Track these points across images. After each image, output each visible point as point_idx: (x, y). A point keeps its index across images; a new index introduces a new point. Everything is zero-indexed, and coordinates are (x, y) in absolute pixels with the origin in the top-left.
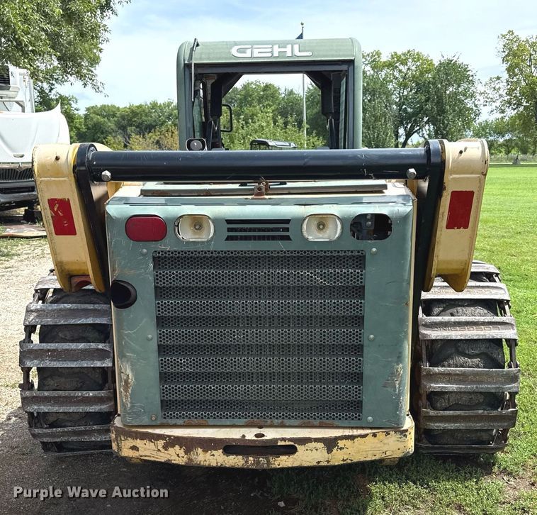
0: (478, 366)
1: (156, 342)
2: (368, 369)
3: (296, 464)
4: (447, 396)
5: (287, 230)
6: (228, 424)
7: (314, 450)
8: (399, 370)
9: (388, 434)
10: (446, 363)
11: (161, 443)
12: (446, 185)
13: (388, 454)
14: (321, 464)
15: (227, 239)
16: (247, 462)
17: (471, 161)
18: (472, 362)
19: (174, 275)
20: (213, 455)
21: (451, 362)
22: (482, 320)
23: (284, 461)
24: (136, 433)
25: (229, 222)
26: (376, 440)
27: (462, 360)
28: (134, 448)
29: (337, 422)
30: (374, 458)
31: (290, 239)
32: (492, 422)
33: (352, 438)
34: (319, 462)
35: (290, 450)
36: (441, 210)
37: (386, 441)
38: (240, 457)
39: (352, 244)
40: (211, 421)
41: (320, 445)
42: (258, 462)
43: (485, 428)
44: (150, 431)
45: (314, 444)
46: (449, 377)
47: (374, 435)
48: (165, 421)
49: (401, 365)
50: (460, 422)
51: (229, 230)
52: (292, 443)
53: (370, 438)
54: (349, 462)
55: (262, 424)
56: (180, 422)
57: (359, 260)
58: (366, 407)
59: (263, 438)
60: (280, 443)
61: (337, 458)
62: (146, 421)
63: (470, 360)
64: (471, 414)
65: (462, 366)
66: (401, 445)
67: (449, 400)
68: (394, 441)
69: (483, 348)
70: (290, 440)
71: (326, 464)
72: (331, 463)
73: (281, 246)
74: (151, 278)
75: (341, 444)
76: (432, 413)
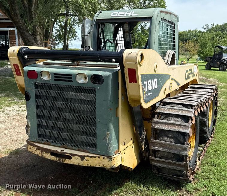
0: (171, 142)
1: (36, 113)
2: (98, 132)
3: (71, 163)
4: (159, 152)
5: (71, 78)
6: (56, 145)
7: (77, 159)
8: (108, 134)
9: (104, 158)
10: (160, 139)
11: (36, 148)
12: (125, 66)
13: (104, 166)
14: (80, 165)
15: (54, 80)
16: (57, 159)
17: (132, 57)
18: (169, 140)
19: (40, 91)
20: (48, 155)
21: (162, 138)
22: (176, 123)
23: (67, 161)
24: (31, 143)
25: (55, 74)
26: (100, 159)
27: (165, 138)
28: (30, 148)
29: (89, 151)
30: (99, 166)
31: (72, 82)
32: (178, 167)
33: (91, 157)
34: (79, 164)
35: (70, 158)
36: (125, 76)
37: (104, 161)
38: (55, 157)
39: (92, 85)
40: (51, 144)
41: (79, 158)
42: (60, 160)
43: (175, 169)
44: (34, 143)
45: (77, 157)
46: (160, 145)
47: (99, 157)
48: (39, 141)
49: (109, 132)
50: (165, 164)
51: (55, 77)
52: (70, 155)
53: (97, 158)
54: (90, 166)
55: (66, 147)
56: (43, 142)
57: (94, 91)
58: (98, 146)
59: (63, 152)
60: (66, 154)
61: (85, 163)
62: (34, 140)
63: (169, 139)
64: (168, 161)
65: (165, 141)
66: (110, 164)
67: (160, 154)
68: (107, 161)
69: (174, 135)
70: (69, 154)
71: (81, 165)
72: (83, 165)
73: (69, 84)
74: (34, 91)
75: (86, 158)
76: (153, 158)
